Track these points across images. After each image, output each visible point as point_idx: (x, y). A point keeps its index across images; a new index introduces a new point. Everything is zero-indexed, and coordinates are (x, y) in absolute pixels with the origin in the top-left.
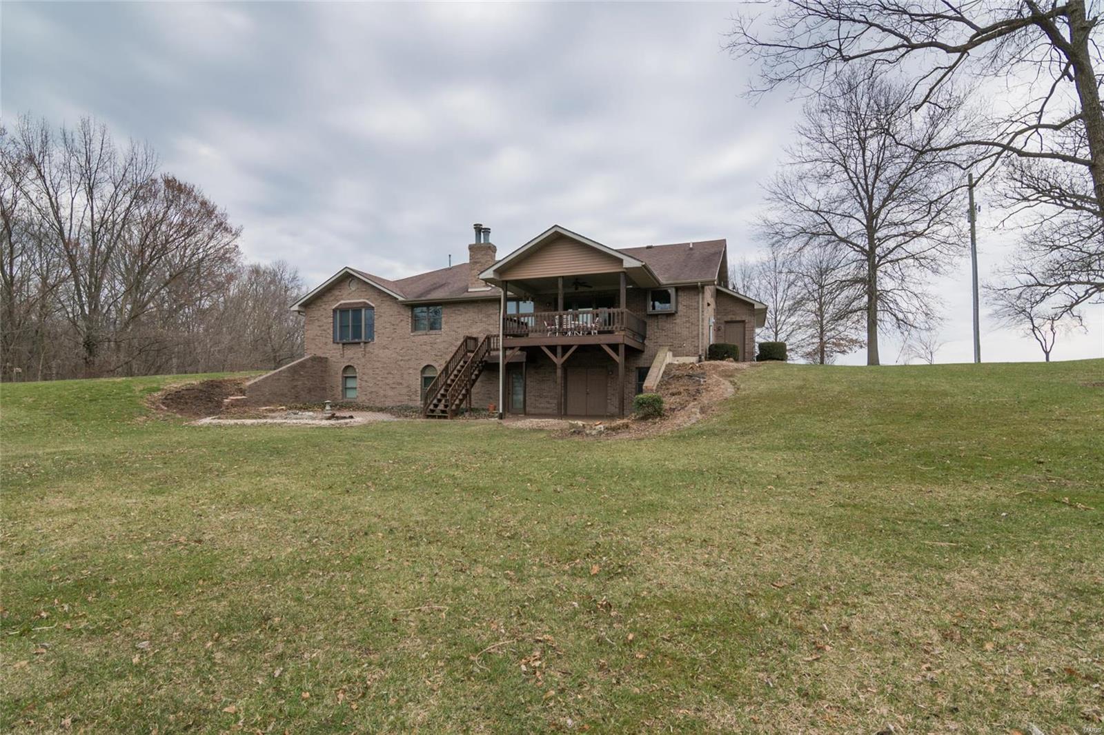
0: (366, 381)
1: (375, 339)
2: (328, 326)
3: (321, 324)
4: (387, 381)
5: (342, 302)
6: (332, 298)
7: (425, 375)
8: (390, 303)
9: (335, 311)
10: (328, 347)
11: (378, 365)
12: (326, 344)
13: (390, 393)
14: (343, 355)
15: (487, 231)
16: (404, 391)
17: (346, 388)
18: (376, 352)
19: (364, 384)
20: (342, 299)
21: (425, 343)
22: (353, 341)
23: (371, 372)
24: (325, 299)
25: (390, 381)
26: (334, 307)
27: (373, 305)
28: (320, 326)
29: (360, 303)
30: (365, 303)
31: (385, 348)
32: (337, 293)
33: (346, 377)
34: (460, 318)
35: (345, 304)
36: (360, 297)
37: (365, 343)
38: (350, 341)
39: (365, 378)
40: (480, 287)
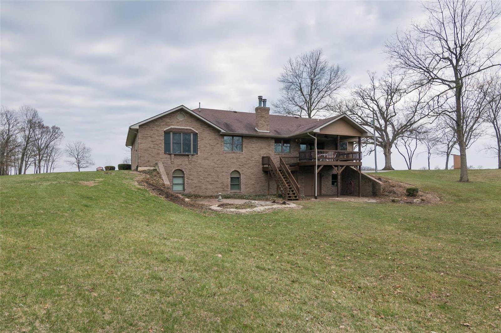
0: (192, 180)
1: (199, 152)
2: (160, 142)
3: (153, 140)
4: (208, 180)
5: (173, 127)
6: (163, 123)
7: (231, 176)
8: (208, 132)
9: (167, 133)
10: (161, 156)
11: (201, 169)
12: (158, 154)
13: (210, 187)
14: (172, 163)
15: (265, 101)
16: (220, 185)
17: (173, 184)
18: (199, 161)
19: (190, 181)
20: (172, 125)
21: (233, 158)
22: (184, 154)
23: (196, 174)
24: (157, 123)
25: (210, 179)
26: (165, 130)
27: (197, 132)
28: (152, 142)
29: (187, 129)
30: (191, 129)
31: (206, 159)
32: (168, 120)
33: (174, 177)
34: (254, 145)
35: (175, 129)
36: (187, 125)
37: (192, 155)
38: (182, 153)
39: (191, 177)
40: (264, 130)
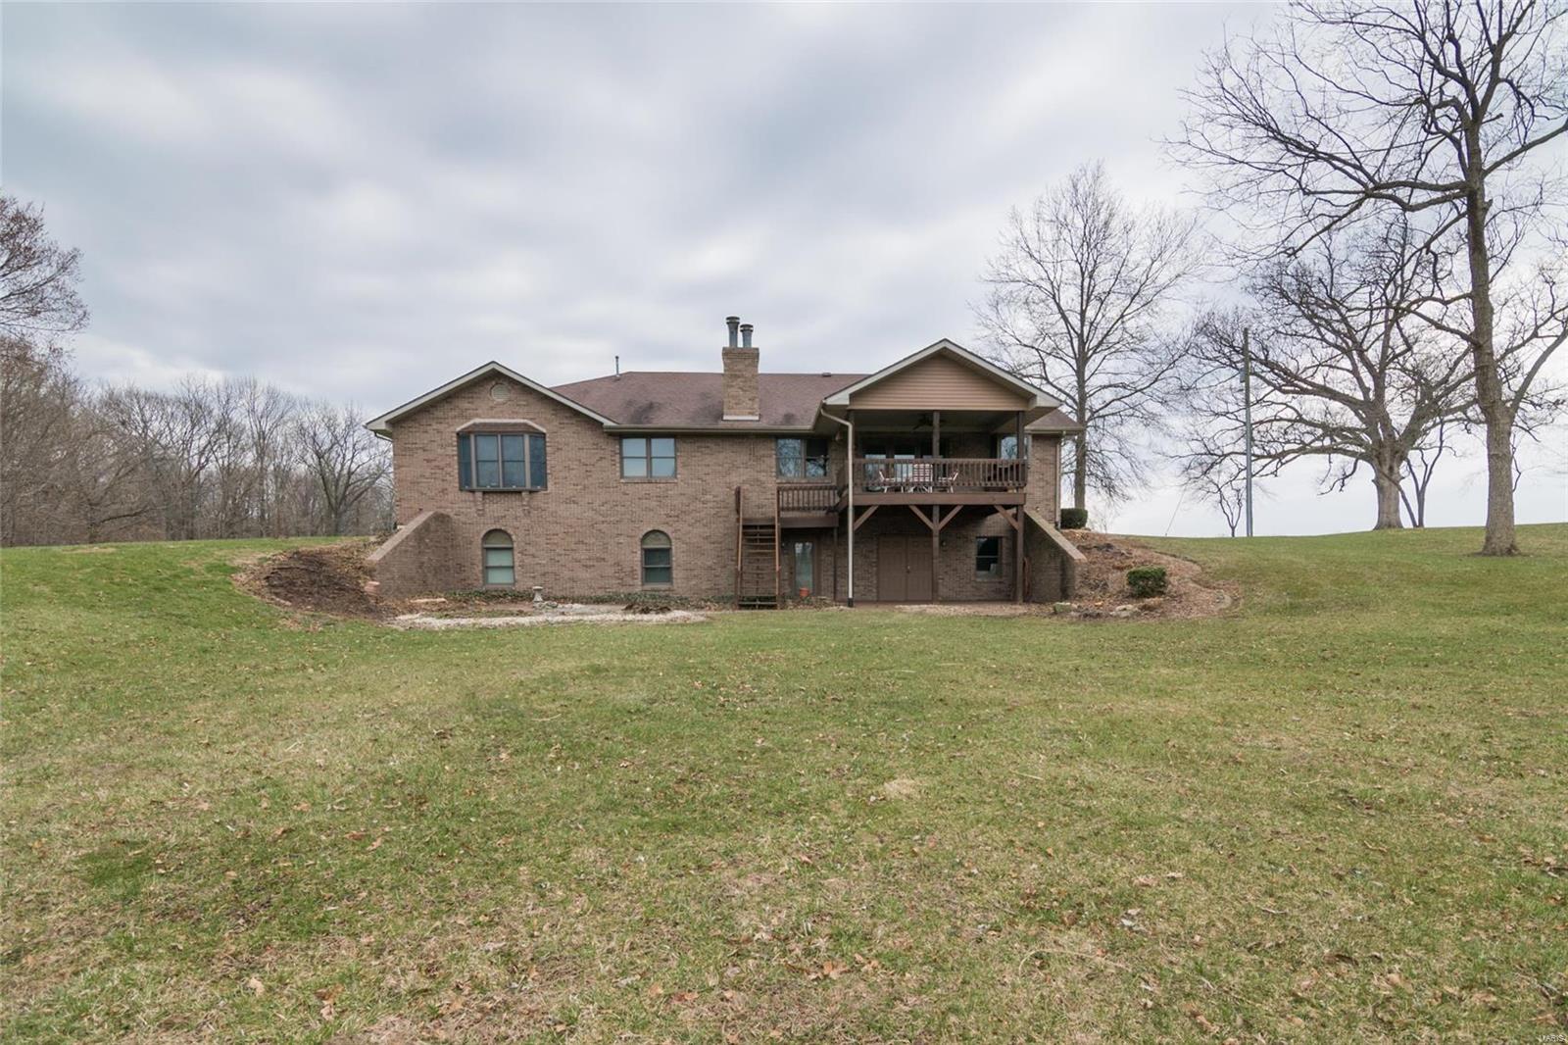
0: (533, 556)
1: (549, 485)
2: (448, 460)
3: (431, 456)
4: (576, 556)
5: (478, 421)
6: (453, 413)
7: (645, 547)
8: (574, 428)
9: (463, 437)
10: (450, 497)
11: (557, 528)
12: (444, 491)
13: (584, 575)
14: (481, 513)
15: (747, 330)
16: (610, 571)
17: (487, 568)
18: (552, 507)
19: (528, 560)
20: (477, 416)
21: (647, 497)
22: (506, 489)
23: (542, 540)
24: (439, 414)
25: (582, 555)
26: (458, 429)
27: (544, 431)
28: (428, 461)
29: (515, 425)
30: (525, 425)
31: (571, 501)
32: (464, 404)
33: (488, 549)
34: (708, 459)
35: (485, 424)
36: (515, 414)
37: (531, 492)
38: (501, 488)
39: (531, 550)
40: (743, 415)
